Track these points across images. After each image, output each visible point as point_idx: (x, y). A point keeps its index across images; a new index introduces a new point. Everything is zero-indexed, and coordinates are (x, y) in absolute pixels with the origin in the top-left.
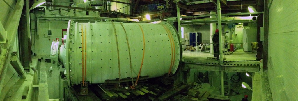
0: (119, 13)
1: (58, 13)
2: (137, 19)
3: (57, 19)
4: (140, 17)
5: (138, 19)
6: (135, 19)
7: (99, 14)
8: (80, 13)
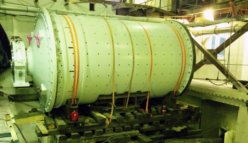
0: (151, 8)
1: (33, 3)
2: (185, 18)
3: (29, 14)
4: (192, 14)
5: (188, 18)
6: (181, 18)
7: (113, 10)
8: (78, 5)
